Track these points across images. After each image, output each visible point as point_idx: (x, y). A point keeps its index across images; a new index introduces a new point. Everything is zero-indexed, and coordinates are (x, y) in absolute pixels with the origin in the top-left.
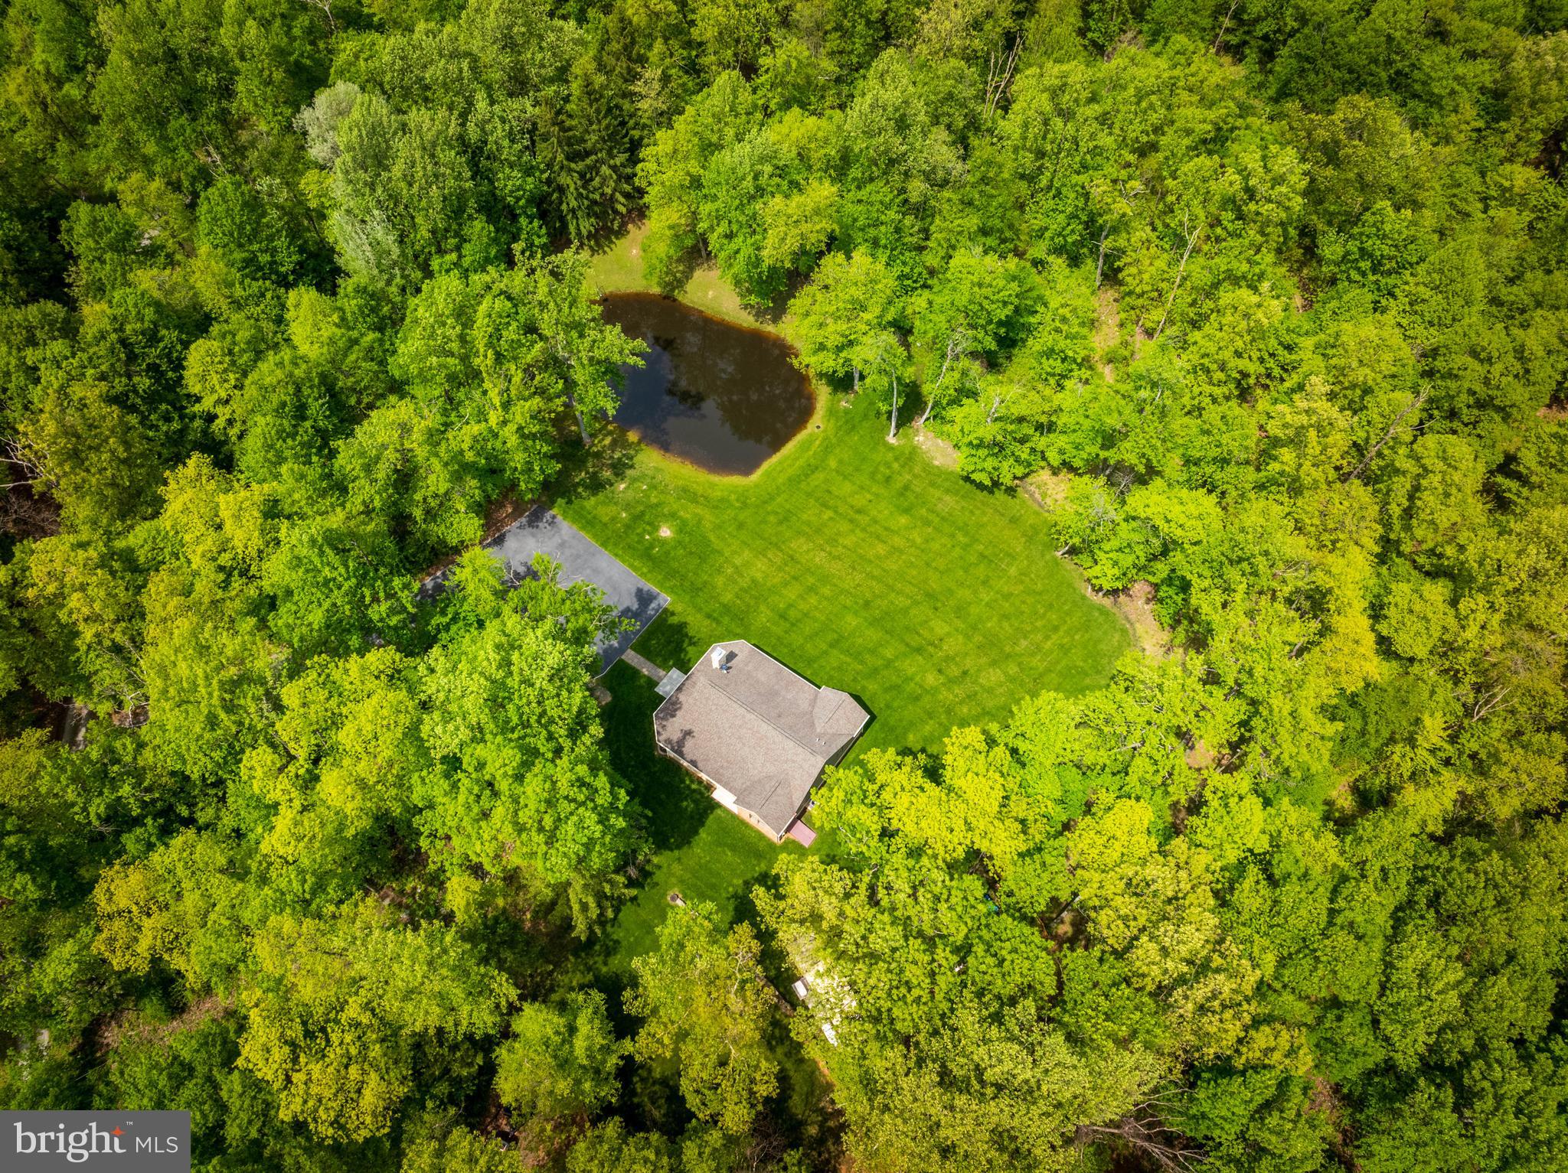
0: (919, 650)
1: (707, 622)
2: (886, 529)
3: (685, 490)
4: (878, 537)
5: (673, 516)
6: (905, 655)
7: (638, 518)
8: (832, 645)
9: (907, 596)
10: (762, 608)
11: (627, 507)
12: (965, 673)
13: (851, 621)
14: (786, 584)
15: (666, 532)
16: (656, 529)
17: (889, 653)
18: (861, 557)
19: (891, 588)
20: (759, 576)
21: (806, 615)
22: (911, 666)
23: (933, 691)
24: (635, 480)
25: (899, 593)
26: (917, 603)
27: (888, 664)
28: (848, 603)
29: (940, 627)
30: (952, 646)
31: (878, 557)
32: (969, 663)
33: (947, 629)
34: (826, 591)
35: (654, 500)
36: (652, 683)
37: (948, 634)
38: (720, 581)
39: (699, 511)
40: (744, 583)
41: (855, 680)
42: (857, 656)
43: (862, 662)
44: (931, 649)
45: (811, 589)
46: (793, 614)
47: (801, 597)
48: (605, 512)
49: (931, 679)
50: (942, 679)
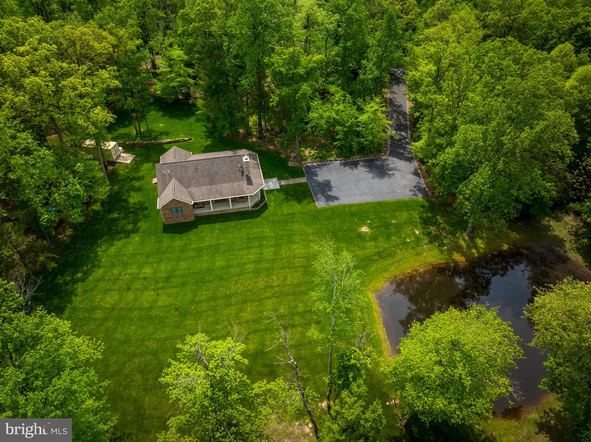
0: (167, 279)
1: (290, 211)
2: (256, 331)
3: (390, 255)
4: (255, 321)
5: (374, 238)
6: (174, 271)
7: (387, 226)
8: (218, 245)
9: (201, 301)
10: (273, 234)
11: (399, 227)
12: (129, 289)
13: (220, 263)
14: (275, 253)
15: (364, 229)
16: (370, 227)
17: (183, 265)
18: (252, 301)
19: (215, 299)
20: (295, 247)
21: (248, 248)
22: (164, 268)
23: (141, 266)
24: (418, 239)
25: (209, 300)
26: (191, 303)
27: (179, 260)
28: (232, 270)
29: (163, 300)
30: (148, 297)
31: (241, 310)
32: (130, 296)
33: (159, 303)
34: (250, 267)
35: (393, 238)
36: (280, 178)
37: (156, 301)
38: (308, 230)
39: (367, 251)
40: (296, 238)
41: (190, 239)
42: (199, 251)
43: (194, 249)
44: (161, 285)
45: (259, 261)
46: (256, 244)
47: (261, 254)
48: (404, 216)
49: (148, 271)
50: (142, 276)
